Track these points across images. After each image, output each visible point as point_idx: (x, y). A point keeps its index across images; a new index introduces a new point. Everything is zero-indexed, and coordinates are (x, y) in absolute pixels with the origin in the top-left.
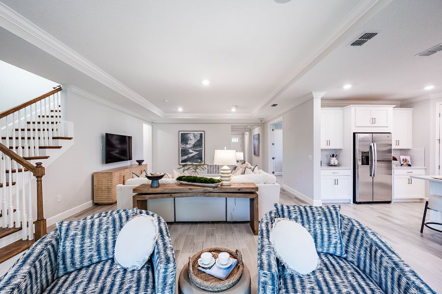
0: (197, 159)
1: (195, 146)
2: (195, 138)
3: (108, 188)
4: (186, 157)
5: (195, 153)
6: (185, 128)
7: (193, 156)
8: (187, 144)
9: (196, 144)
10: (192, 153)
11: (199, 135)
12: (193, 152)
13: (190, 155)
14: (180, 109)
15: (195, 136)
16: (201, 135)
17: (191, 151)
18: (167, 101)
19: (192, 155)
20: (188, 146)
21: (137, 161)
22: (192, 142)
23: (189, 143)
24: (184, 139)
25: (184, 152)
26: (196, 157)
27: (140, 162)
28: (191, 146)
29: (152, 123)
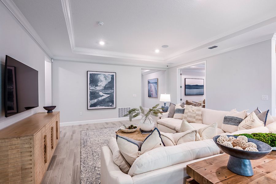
0: (108, 102)
1: (106, 88)
2: (106, 79)
3: (23, 169)
4: (96, 101)
5: (106, 96)
6: (94, 68)
7: (104, 100)
8: (97, 86)
9: (106, 87)
10: (102, 96)
11: (110, 77)
12: (104, 94)
13: (100, 99)
14: (102, 43)
15: (105, 77)
16: (113, 76)
17: (101, 94)
18: (102, 23)
19: (103, 98)
20: (98, 88)
21: (45, 108)
22: (103, 83)
23: (99, 85)
24: (93, 80)
25: (94, 95)
26: (107, 100)
27: (49, 109)
28: (101, 88)
29: (52, 59)
